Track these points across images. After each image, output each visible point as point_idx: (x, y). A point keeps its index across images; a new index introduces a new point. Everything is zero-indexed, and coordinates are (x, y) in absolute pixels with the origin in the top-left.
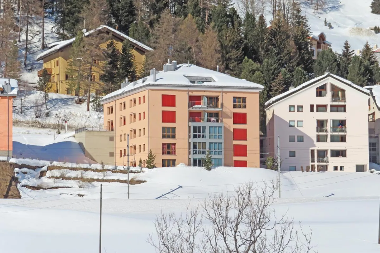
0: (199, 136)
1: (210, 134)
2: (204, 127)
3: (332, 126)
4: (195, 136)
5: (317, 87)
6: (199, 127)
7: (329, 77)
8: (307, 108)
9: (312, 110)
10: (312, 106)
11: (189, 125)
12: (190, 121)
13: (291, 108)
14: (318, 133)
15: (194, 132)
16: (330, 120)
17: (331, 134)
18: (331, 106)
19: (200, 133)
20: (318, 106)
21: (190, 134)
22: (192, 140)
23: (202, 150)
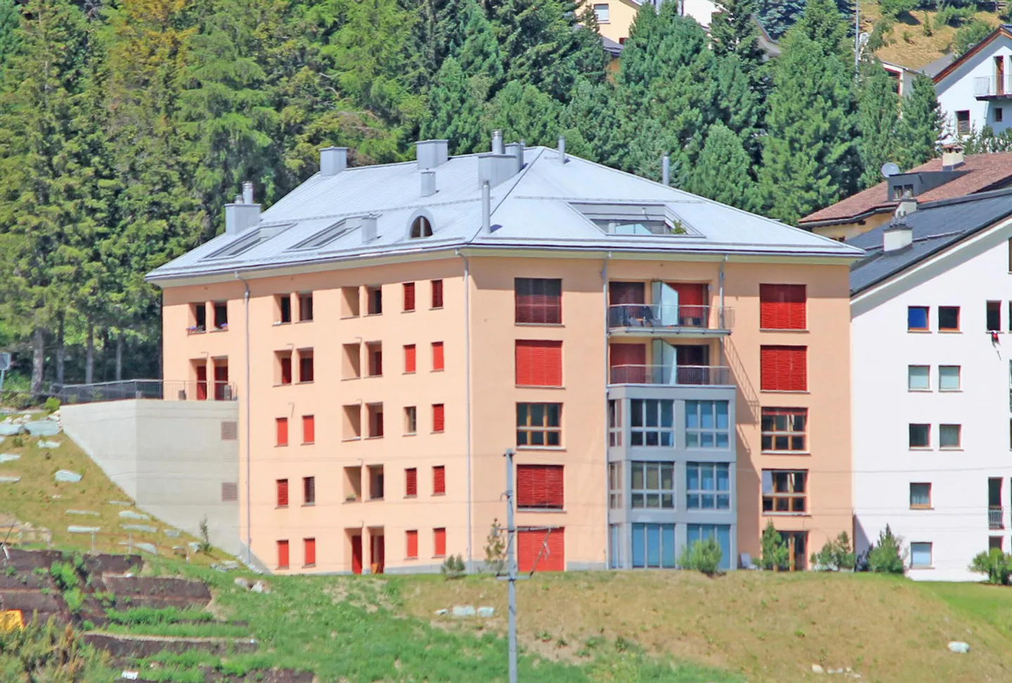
0: (652, 439)
1: (688, 430)
2: (668, 404)
4: (636, 439)
6: (652, 403)
11: (608, 394)
12: (615, 377)
13: (917, 317)
15: (634, 424)
19: (655, 425)
21: (615, 430)
22: (627, 453)
23: (660, 491)
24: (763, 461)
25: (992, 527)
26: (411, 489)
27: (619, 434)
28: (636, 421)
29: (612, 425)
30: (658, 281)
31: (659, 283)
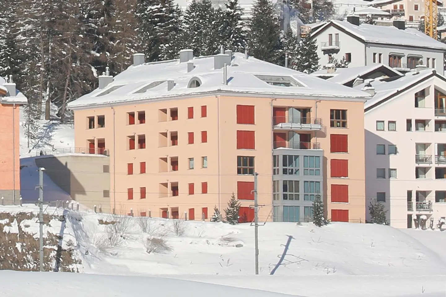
0: (291, 172)
1: (305, 168)
2: (297, 157)
3: (437, 154)
4: (285, 172)
5: (416, 92)
6: (290, 157)
7: (434, 77)
8: (402, 125)
9: (409, 128)
10: (409, 122)
11: (273, 153)
12: (274, 146)
14: (417, 165)
15: (284, 166)
16: (435, 143)
17: (437, 166)
18: (437, 122)
20: (417, 121)
21: (276, 168)
22: (281, 178)
23: (294, 193)
24: (332, 181)
25: (409, 210)
26: (191, 191)
27: (278, 169)
28: (284, 165)
29: (275, 166)
30: (291, 107)
31: (292, 108)
